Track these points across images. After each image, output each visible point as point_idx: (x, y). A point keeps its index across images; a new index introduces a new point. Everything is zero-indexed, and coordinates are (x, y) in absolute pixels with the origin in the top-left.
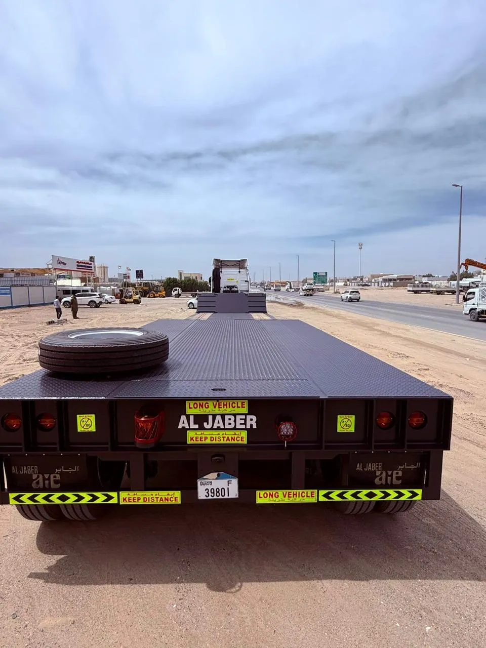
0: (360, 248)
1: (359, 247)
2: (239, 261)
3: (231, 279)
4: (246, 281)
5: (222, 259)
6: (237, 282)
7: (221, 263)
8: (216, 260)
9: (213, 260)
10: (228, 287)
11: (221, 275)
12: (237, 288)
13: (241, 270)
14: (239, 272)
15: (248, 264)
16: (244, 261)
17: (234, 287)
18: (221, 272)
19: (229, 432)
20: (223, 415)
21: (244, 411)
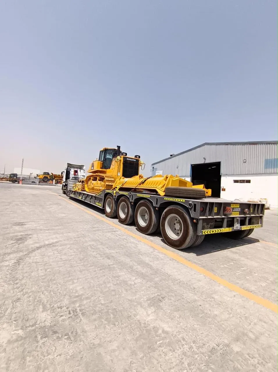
7: (71, 165)
10: (75, 178)
11: (70, 171)
12: (79, 178)
19: (237, 212)
20: (236, 208)
21: (239, 207)
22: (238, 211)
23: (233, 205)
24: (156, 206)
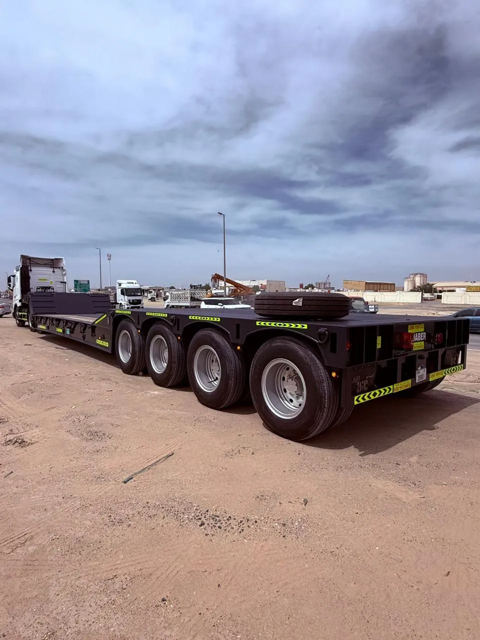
0: (109, 259)
1: (107, 258)
2: (52, 260)
3: (44, 280)
4: (61, 282)
5: (31, 256)
6: (51, 282)
7: (30, 261)
8: (23, 257)
9: (19, 257)
10: (43, 288)
11: (31, 274)
12: (53, 289)
13: (55, 270)
14: (54, 272)
15: (64, 263)
16: (58, 260)
17: (49, 288)
18: (31, 270)
19: (419, 343)
20: (418, 333)
21: (423, 330)
22: (422, 339)
23: (412, 328)
24: (237, 341)
